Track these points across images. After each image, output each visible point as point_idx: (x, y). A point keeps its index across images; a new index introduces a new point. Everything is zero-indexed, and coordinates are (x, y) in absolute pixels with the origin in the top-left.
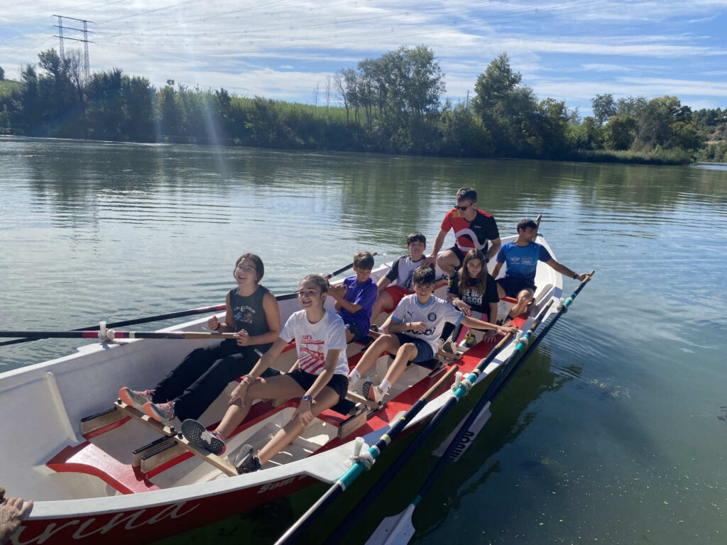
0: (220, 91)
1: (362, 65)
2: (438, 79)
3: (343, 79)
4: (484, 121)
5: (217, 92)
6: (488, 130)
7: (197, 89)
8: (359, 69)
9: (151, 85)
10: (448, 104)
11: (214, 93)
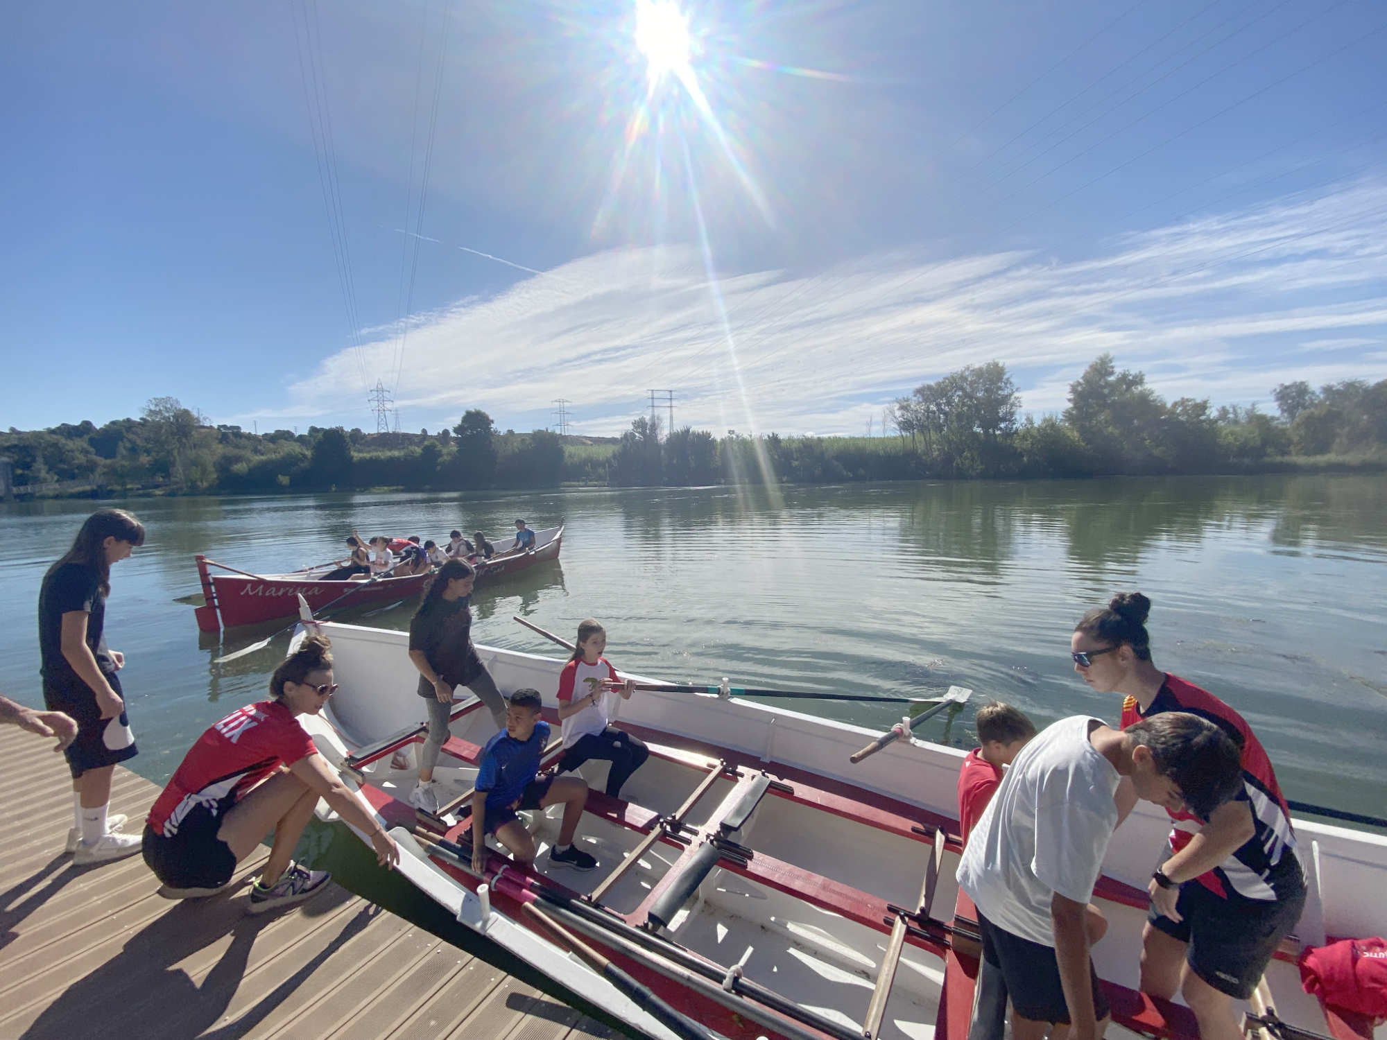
0: (771, 435)
1: (919, 391)
2: (1011, 395)
3: (897, 406)
4: (1081, 435)
5: (769, 436)
6: (1087, 444)
7: (751, 436)
8: (915, 396)
9: (712, 437)
10: (1030, 420)
11: (766, 437)
